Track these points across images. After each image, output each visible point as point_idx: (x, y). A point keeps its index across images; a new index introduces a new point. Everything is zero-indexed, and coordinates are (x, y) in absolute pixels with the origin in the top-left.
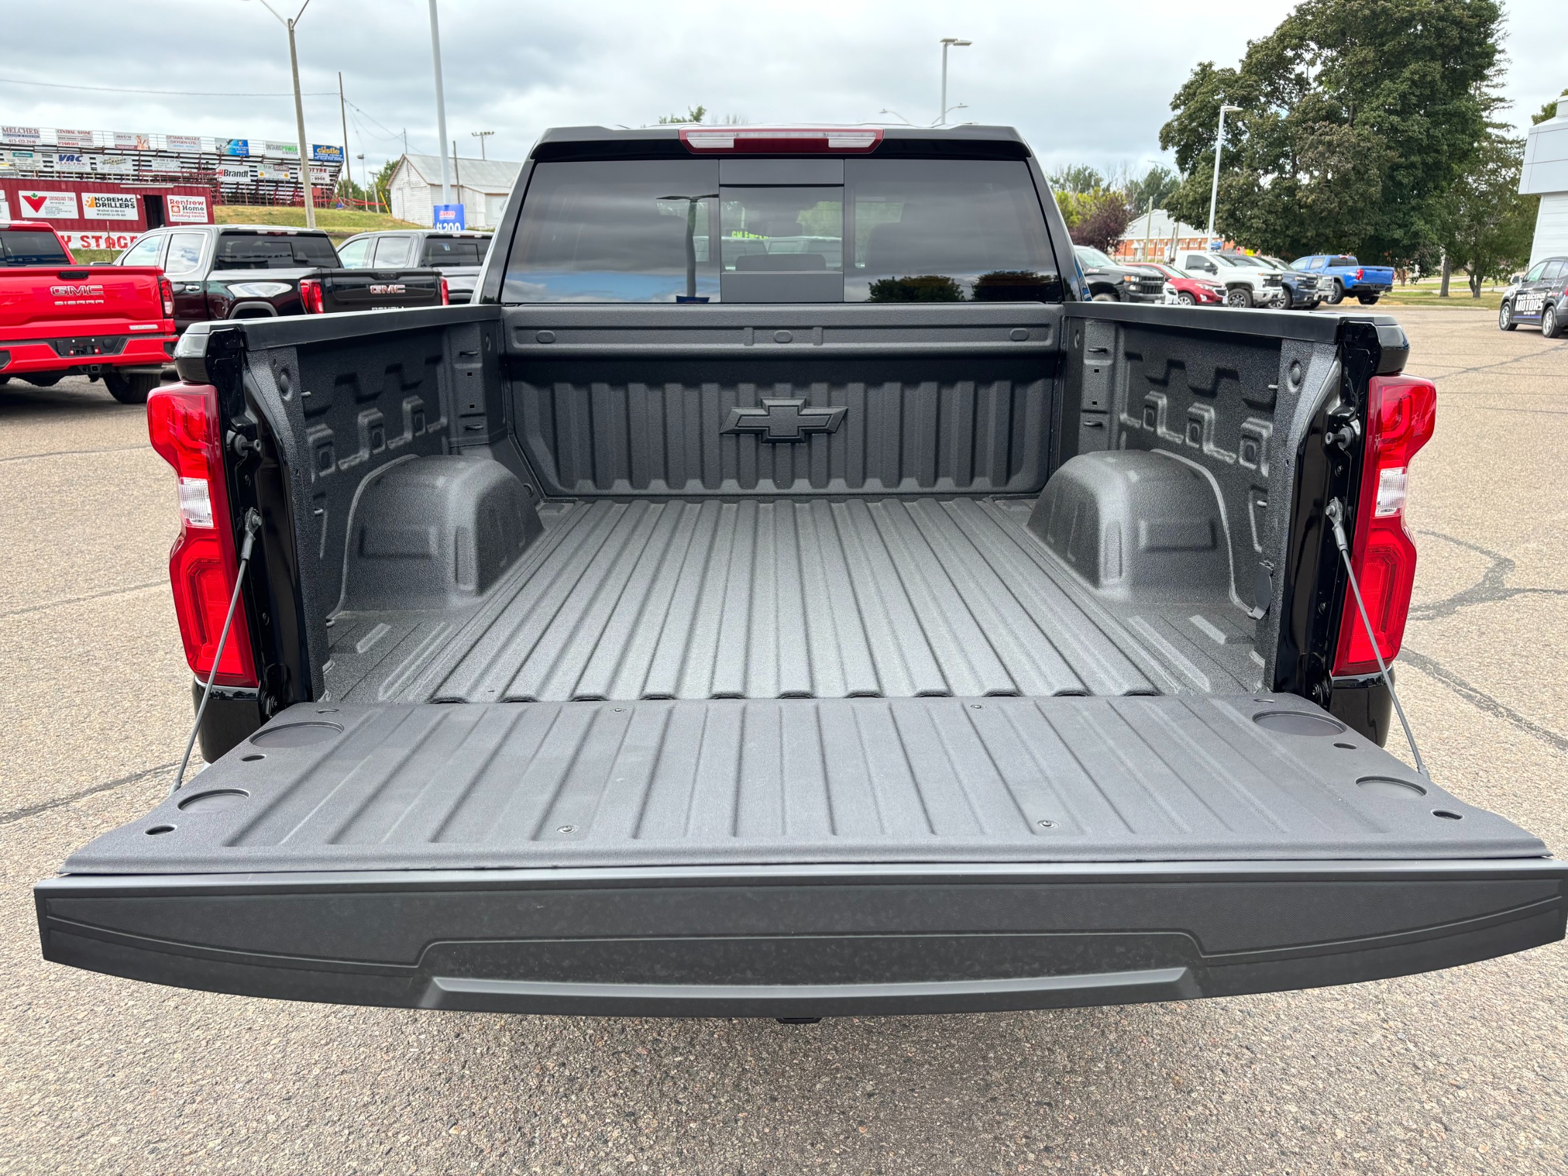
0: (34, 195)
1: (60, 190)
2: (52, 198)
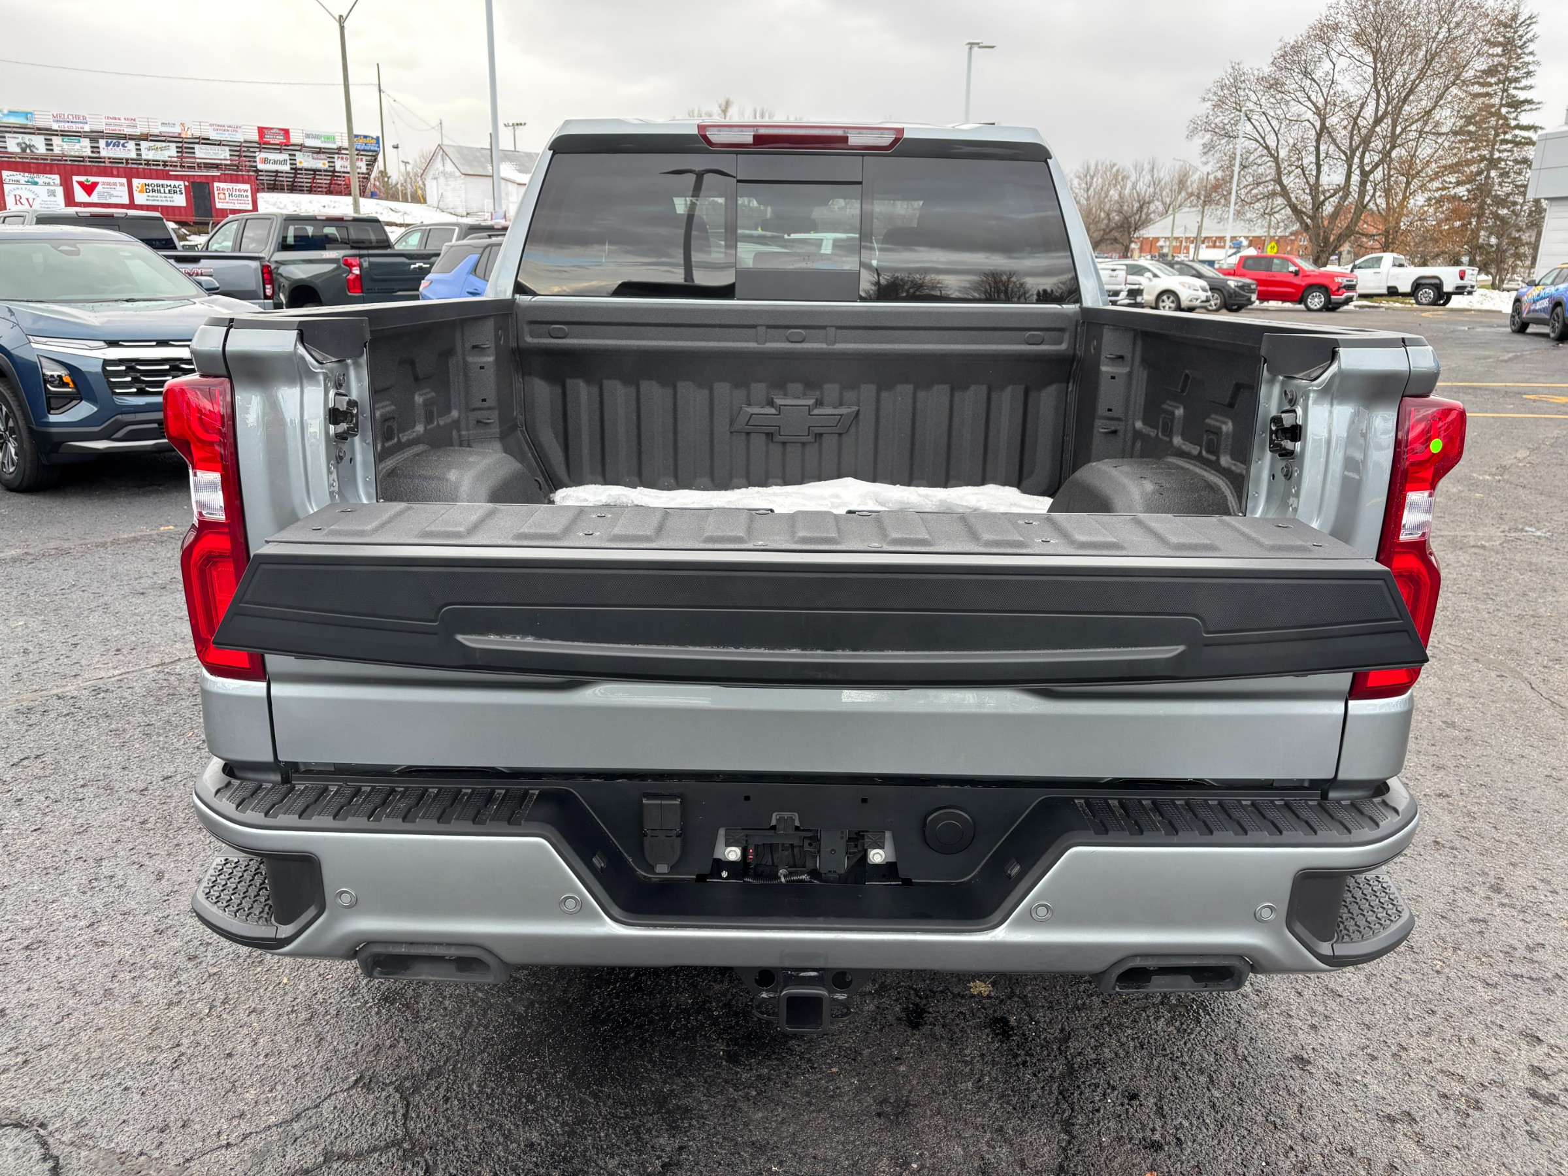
1: (112, 176)
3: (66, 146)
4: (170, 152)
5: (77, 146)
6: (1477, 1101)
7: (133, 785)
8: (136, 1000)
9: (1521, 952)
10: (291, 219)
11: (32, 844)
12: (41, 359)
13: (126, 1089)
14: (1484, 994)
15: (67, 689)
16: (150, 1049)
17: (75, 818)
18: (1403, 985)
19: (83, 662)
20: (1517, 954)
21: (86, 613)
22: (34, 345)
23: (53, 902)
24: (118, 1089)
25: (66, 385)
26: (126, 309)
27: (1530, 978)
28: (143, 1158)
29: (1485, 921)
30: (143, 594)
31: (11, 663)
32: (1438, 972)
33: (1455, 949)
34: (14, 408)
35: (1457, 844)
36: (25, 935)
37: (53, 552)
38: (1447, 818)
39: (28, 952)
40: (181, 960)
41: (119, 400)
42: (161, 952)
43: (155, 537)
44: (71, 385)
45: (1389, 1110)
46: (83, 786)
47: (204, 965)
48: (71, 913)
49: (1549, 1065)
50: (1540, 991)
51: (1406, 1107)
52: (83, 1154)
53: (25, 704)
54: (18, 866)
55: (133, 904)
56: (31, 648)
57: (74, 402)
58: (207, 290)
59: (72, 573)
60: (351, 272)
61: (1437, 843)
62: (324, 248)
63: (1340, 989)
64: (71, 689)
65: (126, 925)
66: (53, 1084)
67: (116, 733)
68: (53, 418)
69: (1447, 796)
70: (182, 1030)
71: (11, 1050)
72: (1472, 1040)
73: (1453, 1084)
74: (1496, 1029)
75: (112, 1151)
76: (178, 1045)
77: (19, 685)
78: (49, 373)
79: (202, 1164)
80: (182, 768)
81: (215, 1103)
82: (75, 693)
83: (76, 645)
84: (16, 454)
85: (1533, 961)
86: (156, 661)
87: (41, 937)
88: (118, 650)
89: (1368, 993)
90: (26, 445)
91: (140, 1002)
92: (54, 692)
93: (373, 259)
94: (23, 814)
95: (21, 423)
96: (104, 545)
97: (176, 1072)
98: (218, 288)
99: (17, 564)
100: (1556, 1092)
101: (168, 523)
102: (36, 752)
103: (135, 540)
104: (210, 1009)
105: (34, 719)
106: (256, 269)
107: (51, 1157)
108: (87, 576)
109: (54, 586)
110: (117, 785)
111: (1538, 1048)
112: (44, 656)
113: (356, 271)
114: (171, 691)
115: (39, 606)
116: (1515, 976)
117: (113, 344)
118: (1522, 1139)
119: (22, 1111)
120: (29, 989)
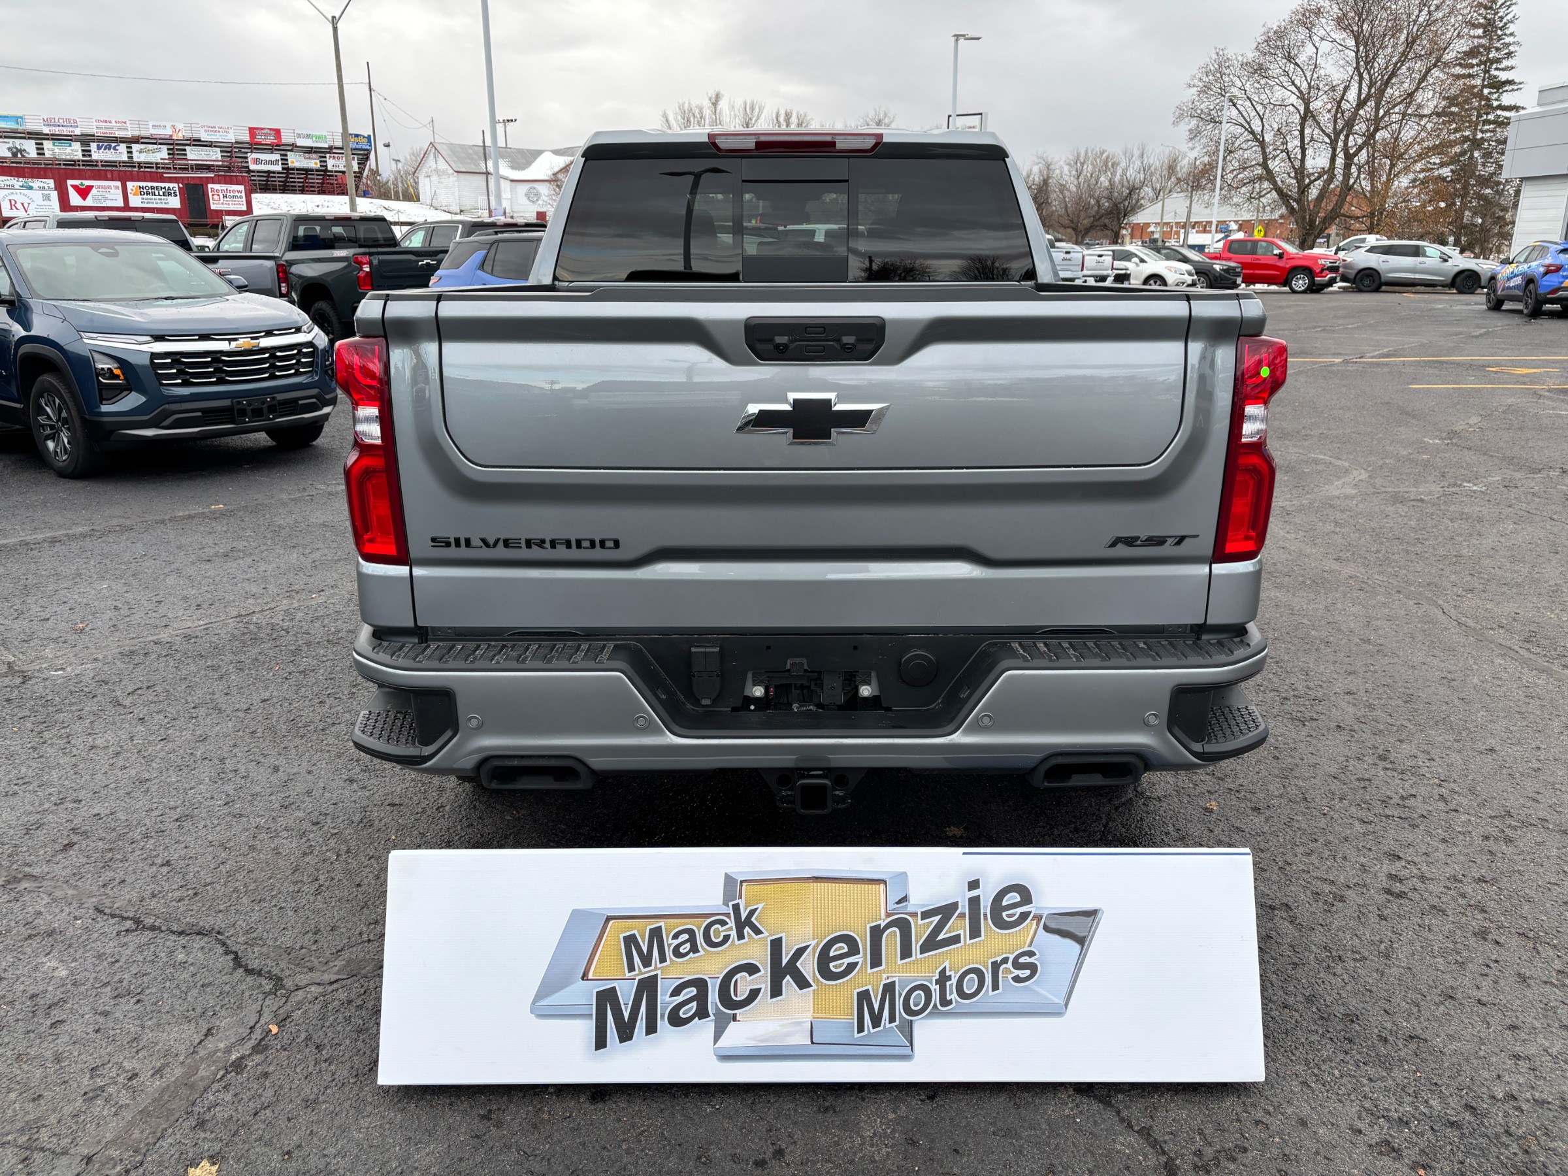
0: (82, 184)
1: (106, 179)
2: (99, 187)
3: (57, 150)
4: (160, 155)
5: (68, 150)
6: (1342, 897)
7: (237, 706)
8: (277, 852)
9: (1396, 800)
10: (300, 219)
11: (162, 750)
12: (94, 353)
13: (281, 908)
14: (1359, 828)
15: (161, 636)
16: (297, 882)
17: (194, 730)
18: (1294, 824)
19: (170, 615)
20: (1392, 802)
21: (162, 577)
22: (86, 341)
23: (191, 789)
24: (275, 909)
25: (117, 377)
26: (167, 306)
27: (1400, 818)
28: (304, 950)
29: (1369, 780)
30: (209, 561)
31: (106, 617)
32: (1324, 814)
33: (1341, 799)
34: (67, 399)
35: (1356, 727)
36: (173, 811)
37: (118, 528)
38: (1350, 709)
39: (179, 823)
40: (306, 825)
41: (167, 391)
42: (291, 818)
43: (208, 514)
44: (122, 377)
45: (1270, 902)
46: (194, 708)
47: (326, 828)
48: (208, 795)
49: (1403, 873)
50: (1407, 826)
51: (1285, 900)
52: (256, 949)
53: (127, 648)
54: (154, 765)
55: (258, 789)
56: (120, 606)
57: (125, 393)
58: (238, 287)
59: (139, 545)
60: (361, 269)
61: (1339, 727)
62: (332, 247)
63: (1244, 827)
64: (164, 636)
65: (256, 803)
66: (221, 907)
67: (214, 668)
68: (105, 408)
69: (1354, 694)
70: (317, 870)
71: (182, 887)
72: (1345, 858)
73: (1325, 885)
74: (1365, 850)
75: (280, 947)
76: (316, 880)
77: (117, 634)
78: (100, 366)
79: (351, 953)
80: (275, 693)
81: (354, 915)
82: (169, 640)
83: (159, 602)
84: (69, 443)
85: (1404, 807)
86: (234, 614)
87: (187, 812)
88: (198, 605)
89: (1266, 829)
90: (79, 434)
91: (280, 853)
92: (151, 638)
93: (382, 257)
94: (149, 730)
95: (74, 413)
96: (163, 522)
97: (319, 897)
98: (246, 286)
99: (87, 539)
100: (1406, 891)
101: (217, 502)
102: (146, 684)
103: (190, 517)
104: (338, 856)
105: (137, 659)
106: (271, 268)
107: (231, 952)
108: (155, 547)
109: (127, 557)
110: (224, 707)
111: (1397, 863)
112: (133, 611)
113: (367, 269)
114: (253, 636)
115: (117, 572)
116: (1388, 817)
117: (159, 338)
118: (1373, 918)
119: (201, 923)
120: (186, 847)
